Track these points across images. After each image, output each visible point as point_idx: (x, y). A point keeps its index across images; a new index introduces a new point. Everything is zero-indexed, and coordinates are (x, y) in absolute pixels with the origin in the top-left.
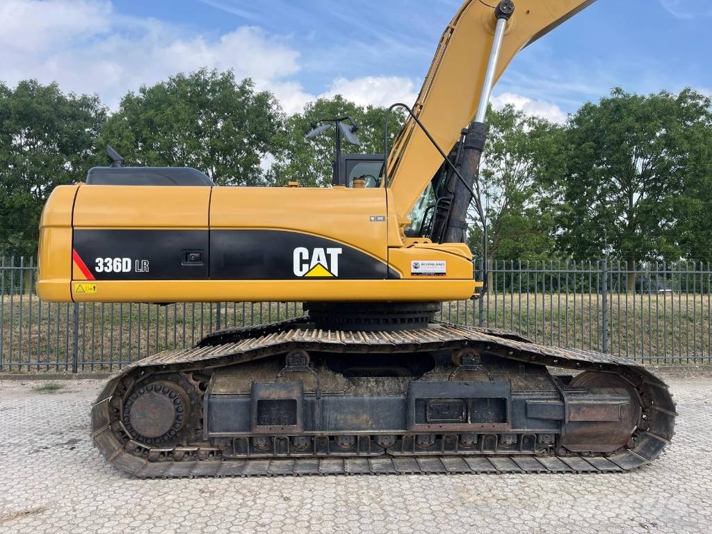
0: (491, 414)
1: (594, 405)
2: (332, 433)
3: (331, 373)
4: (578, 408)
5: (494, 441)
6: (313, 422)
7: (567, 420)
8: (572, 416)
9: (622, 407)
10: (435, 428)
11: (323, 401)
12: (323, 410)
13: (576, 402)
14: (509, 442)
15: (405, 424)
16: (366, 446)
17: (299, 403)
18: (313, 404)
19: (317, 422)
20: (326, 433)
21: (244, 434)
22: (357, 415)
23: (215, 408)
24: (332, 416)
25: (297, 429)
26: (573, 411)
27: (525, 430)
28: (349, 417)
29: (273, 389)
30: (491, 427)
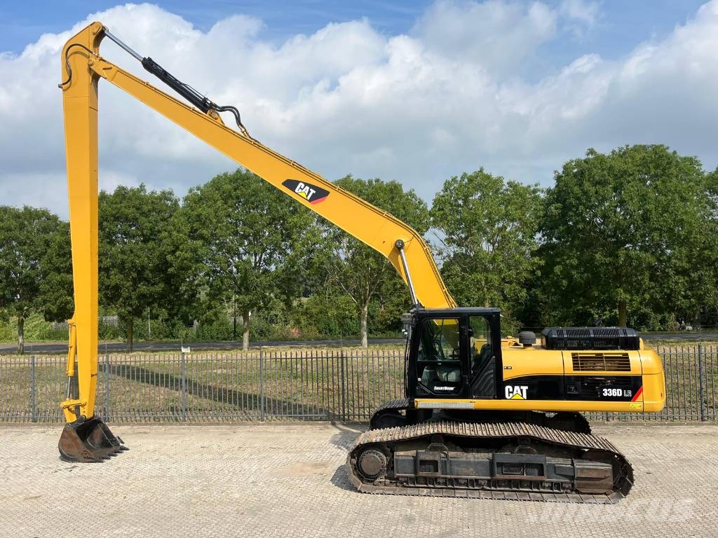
0: (536, 471)
1: (590, 469)
2: (455, 477)
3: (454, 446)
4: (582, 470)
5: (538, 484)
6: (446, 470)
7: (576, 477)
8: (578, 474)
9: (606, 471)
10: (507, 477)
11: (451, 461)
12: (451, 465)
13: (581, 467)
14: (547, 485)
15: (492, 474)
16: (472, 484)
17: (439, 461)
18: (445, 461)
19: (448, 471)
20: (453, 477)
21: (413, 475)
22: (468, 469)
23: (399, 462)
24: (455, 468)
25: (439, 474)
26: (579, 471)
27: (554, 480)
28: (464, 469)
29: (426, 455)
30: (537, 478)
